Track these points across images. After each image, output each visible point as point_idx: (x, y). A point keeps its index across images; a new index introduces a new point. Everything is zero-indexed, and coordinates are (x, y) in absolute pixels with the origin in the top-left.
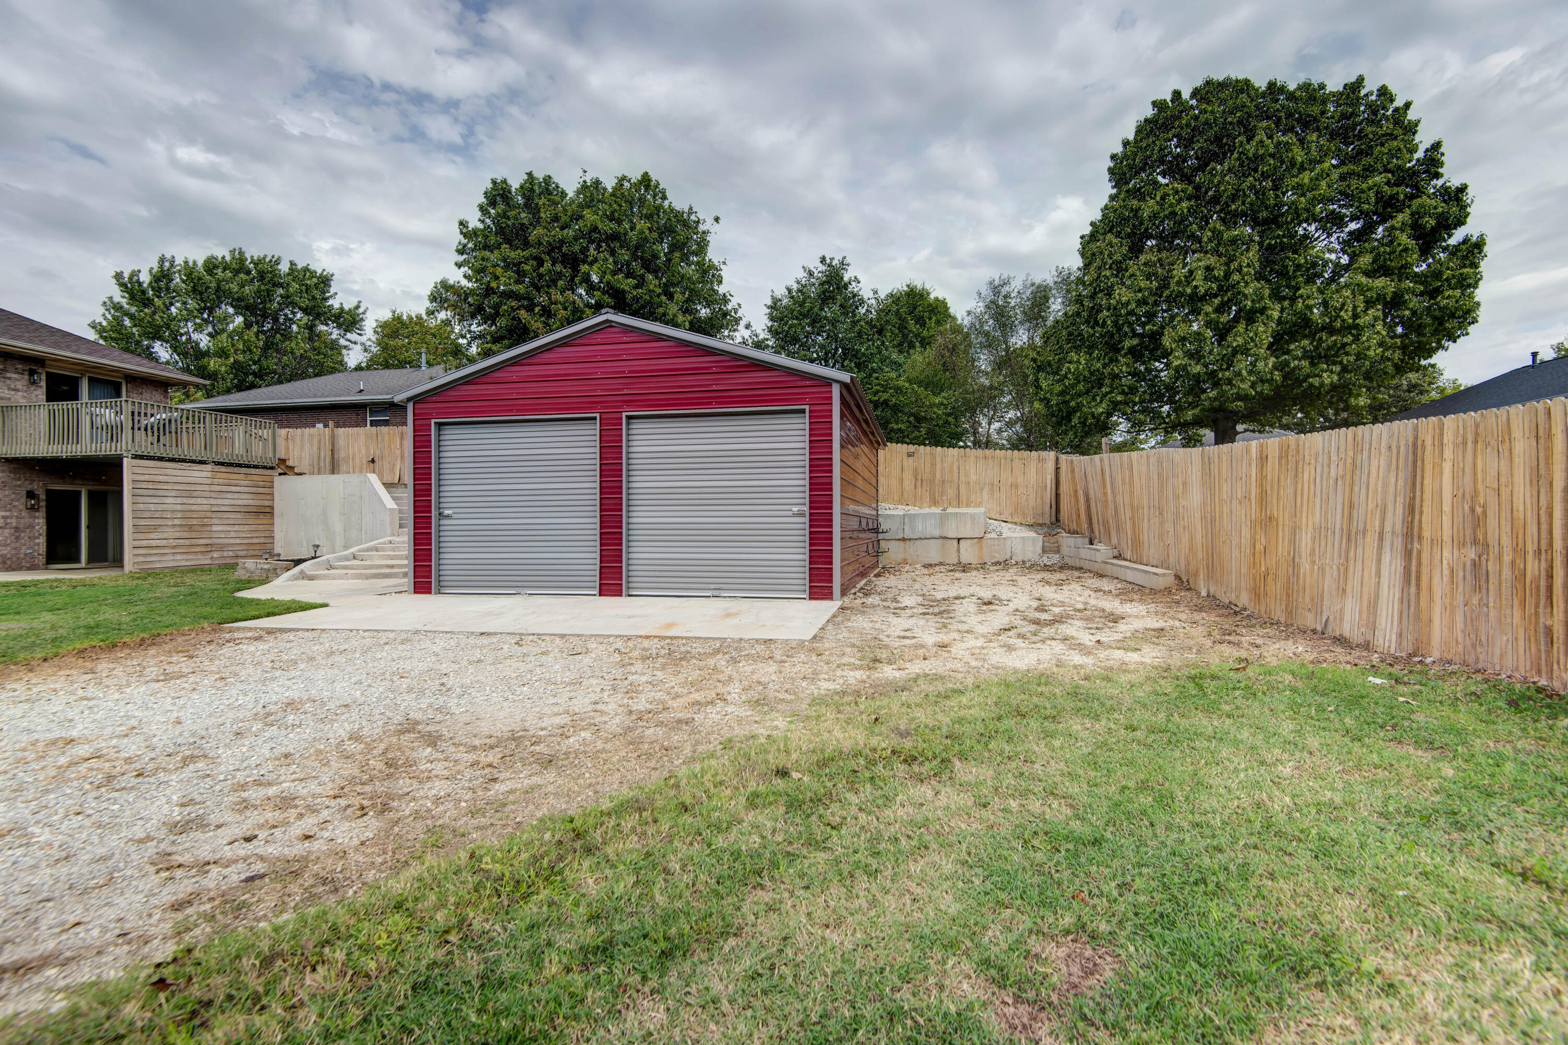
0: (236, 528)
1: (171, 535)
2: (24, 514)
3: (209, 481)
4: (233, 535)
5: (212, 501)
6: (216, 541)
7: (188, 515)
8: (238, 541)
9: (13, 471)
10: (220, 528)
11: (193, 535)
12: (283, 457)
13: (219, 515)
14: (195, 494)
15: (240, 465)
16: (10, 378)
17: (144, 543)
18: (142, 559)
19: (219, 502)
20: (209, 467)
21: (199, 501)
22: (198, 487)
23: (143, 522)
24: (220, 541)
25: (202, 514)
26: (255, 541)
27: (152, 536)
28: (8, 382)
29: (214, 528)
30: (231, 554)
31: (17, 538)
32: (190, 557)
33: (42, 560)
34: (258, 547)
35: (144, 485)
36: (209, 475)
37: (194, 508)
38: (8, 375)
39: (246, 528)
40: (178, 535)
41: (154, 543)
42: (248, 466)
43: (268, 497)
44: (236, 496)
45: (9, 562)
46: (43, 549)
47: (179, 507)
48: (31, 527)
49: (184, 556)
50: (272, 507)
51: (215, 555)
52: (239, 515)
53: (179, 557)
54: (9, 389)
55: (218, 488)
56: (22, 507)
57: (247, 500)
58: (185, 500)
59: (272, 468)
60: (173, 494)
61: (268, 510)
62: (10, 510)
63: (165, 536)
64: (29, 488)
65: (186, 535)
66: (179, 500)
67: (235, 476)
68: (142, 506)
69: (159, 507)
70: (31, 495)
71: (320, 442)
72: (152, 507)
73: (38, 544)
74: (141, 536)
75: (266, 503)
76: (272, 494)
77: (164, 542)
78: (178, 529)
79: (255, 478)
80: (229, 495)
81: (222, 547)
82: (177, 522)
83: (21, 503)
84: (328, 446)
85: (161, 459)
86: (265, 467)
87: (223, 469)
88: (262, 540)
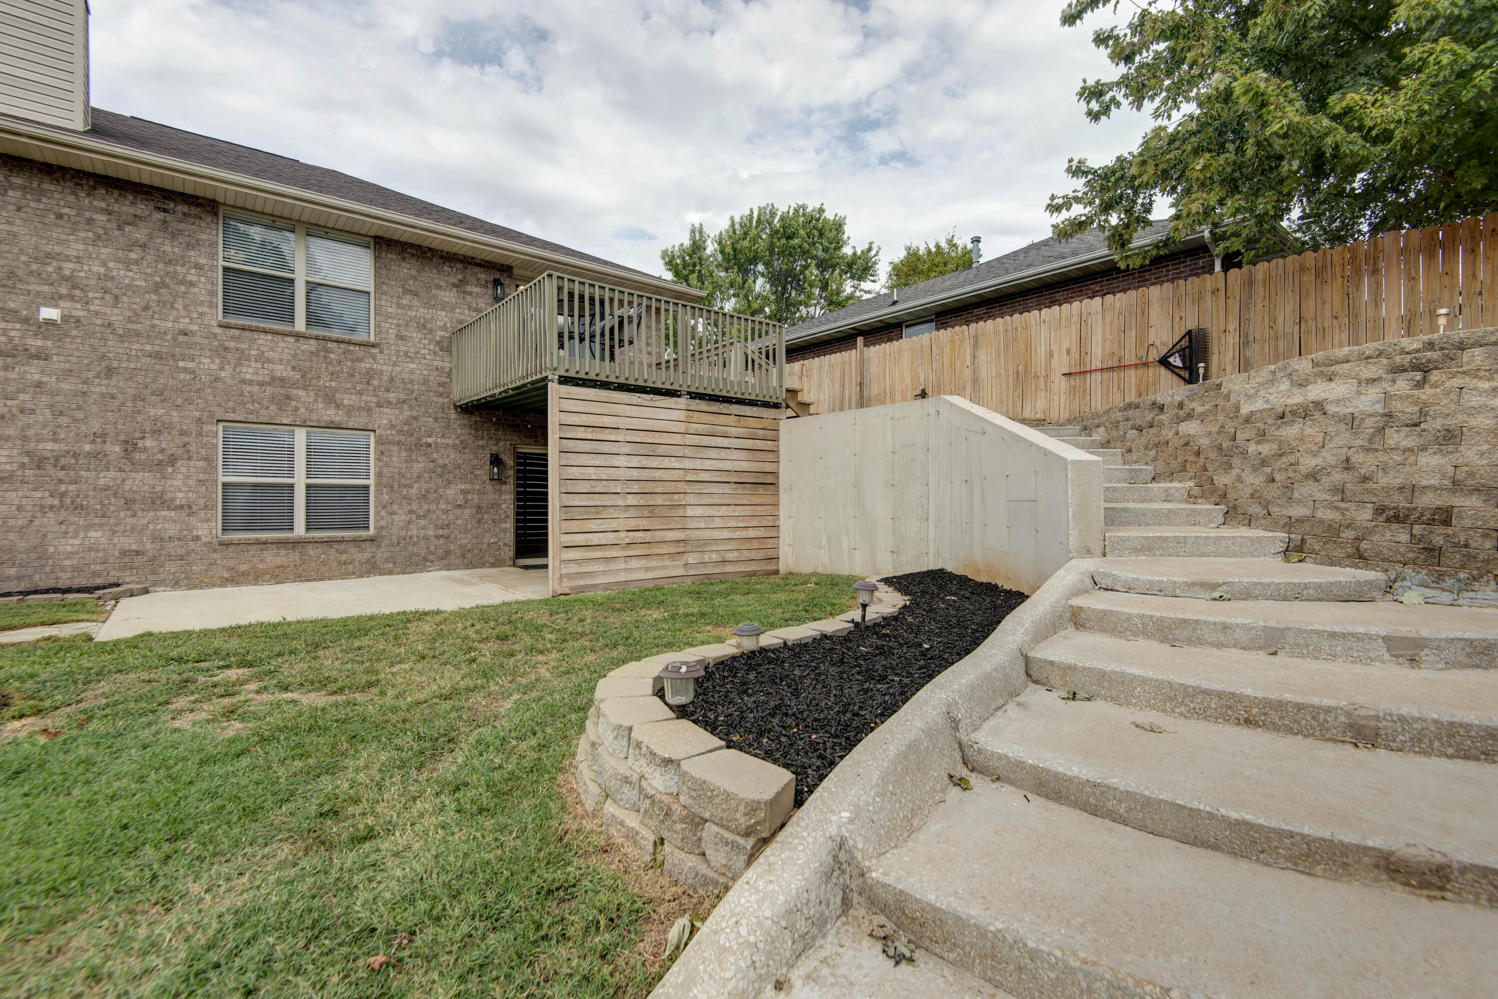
0: (723, 511)
1: (622, 524)
2: (489, 486)
3: (681, 427)
4: (718, 523)
5: (687, 464)
6: (693, 534)
7: (649, 487)
8: (726, 534)
9: (475, 427)
10: (699, 511)
11: (656, 524)
12: (795, 386)
13: (697, 487)
14: (661, 450)
15: (728, 400)
16: (470, 293)
17: (579, 539)
18: (574, 569)
19: (698, 464)
20: (682, 402)
21: (667, 462)
22: (665, 438)
23: (577, 501)
24: (700, 534)
25: (670, 487)
26: (752, 533)
27: (592, 525)
28: (469, 299)
29: (690, 512)
30: (714, 556)
31: (479, 522)
32: (652, 563)
33: (509, 552)
34: (755, 545)
35: (580, 433)
36: (682, 415)
37: (658, 474)
38: (469, 288)
39: (739, 511)
40: (632, 524)
41: (594, 539)
42: (741, 402)
43: (770, 457)
44: (723, 454)
45: (469, 556)
46: (510, 537)
47: (635, 474)
48: (495, 505)
49: (643, 562)
50: (775, 474)
51: (691, 559)
52: (726, 489)
53: (634, 563)
54: (469, 308)
55: (696, 440)
56: (486, 477)
57: (738, 462)
58: (646, 462)
59: (776, 406)
60: (627, 449)
61: (769, 479)
62: (471, 482)
63: (613, 525)
64: (494, 449)
65: (644, 524)
66: (635, 461)
67: (722, 419)
68: (575, 472)
69: (603, 474)
70: (496, 460)
71: (843, 374)
72: (592, 473)
73: (505, 530)
74: (574, 526)
75: (768, 467)
76: (775, 452)
77: (611, 538)
78: (632, 513)
79: (752, 422)
80: (713, 453)
81: (701, 545)
82: (632, 500)
83: (484, 471)
84: (856, 379)
85: (605, 385)
86: (766, 405)
87: (703, 405)
88: (761, 533)
